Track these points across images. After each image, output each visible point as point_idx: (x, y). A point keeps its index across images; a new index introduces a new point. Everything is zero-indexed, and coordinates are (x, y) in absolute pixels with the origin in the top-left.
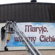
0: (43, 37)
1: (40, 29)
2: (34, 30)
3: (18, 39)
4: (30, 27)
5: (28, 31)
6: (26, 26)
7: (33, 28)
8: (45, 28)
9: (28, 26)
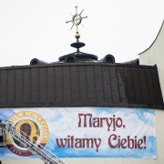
0: (115, 139)
1: (110, 121)
2: (96, 124)
3: (64, 142)
4: (88, 117)
5: (85, 126)
6: (80, 115)
7: (94, 119)
8: (119, 119)
9: (85, 115)
